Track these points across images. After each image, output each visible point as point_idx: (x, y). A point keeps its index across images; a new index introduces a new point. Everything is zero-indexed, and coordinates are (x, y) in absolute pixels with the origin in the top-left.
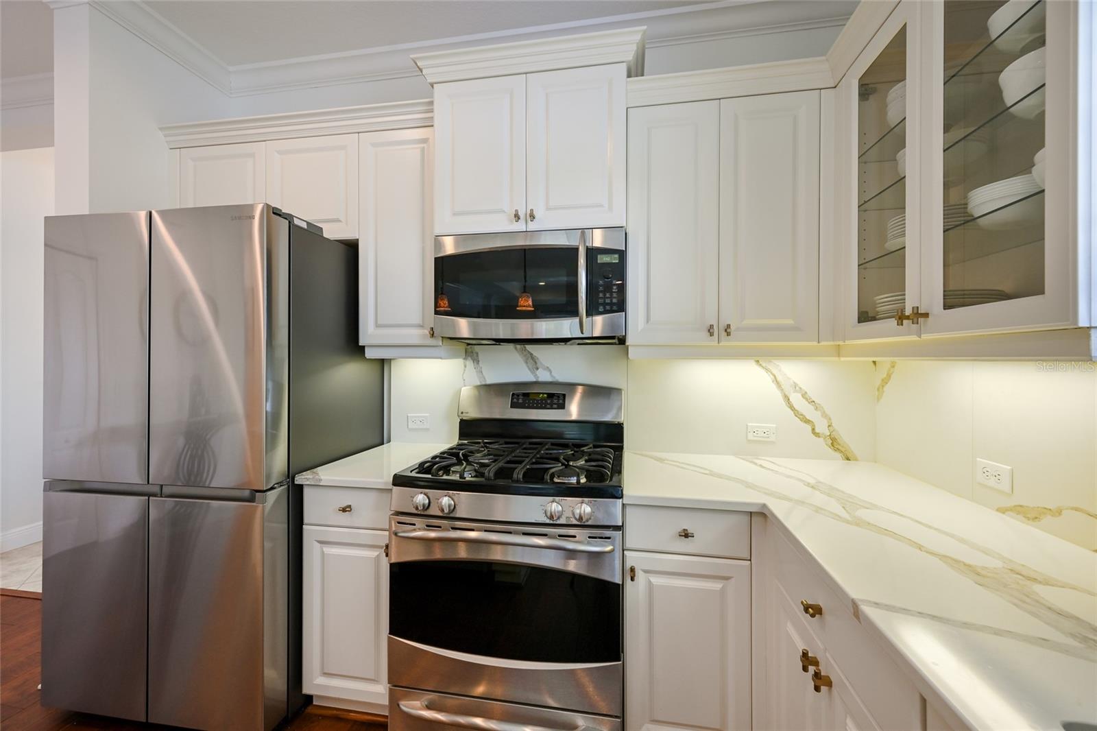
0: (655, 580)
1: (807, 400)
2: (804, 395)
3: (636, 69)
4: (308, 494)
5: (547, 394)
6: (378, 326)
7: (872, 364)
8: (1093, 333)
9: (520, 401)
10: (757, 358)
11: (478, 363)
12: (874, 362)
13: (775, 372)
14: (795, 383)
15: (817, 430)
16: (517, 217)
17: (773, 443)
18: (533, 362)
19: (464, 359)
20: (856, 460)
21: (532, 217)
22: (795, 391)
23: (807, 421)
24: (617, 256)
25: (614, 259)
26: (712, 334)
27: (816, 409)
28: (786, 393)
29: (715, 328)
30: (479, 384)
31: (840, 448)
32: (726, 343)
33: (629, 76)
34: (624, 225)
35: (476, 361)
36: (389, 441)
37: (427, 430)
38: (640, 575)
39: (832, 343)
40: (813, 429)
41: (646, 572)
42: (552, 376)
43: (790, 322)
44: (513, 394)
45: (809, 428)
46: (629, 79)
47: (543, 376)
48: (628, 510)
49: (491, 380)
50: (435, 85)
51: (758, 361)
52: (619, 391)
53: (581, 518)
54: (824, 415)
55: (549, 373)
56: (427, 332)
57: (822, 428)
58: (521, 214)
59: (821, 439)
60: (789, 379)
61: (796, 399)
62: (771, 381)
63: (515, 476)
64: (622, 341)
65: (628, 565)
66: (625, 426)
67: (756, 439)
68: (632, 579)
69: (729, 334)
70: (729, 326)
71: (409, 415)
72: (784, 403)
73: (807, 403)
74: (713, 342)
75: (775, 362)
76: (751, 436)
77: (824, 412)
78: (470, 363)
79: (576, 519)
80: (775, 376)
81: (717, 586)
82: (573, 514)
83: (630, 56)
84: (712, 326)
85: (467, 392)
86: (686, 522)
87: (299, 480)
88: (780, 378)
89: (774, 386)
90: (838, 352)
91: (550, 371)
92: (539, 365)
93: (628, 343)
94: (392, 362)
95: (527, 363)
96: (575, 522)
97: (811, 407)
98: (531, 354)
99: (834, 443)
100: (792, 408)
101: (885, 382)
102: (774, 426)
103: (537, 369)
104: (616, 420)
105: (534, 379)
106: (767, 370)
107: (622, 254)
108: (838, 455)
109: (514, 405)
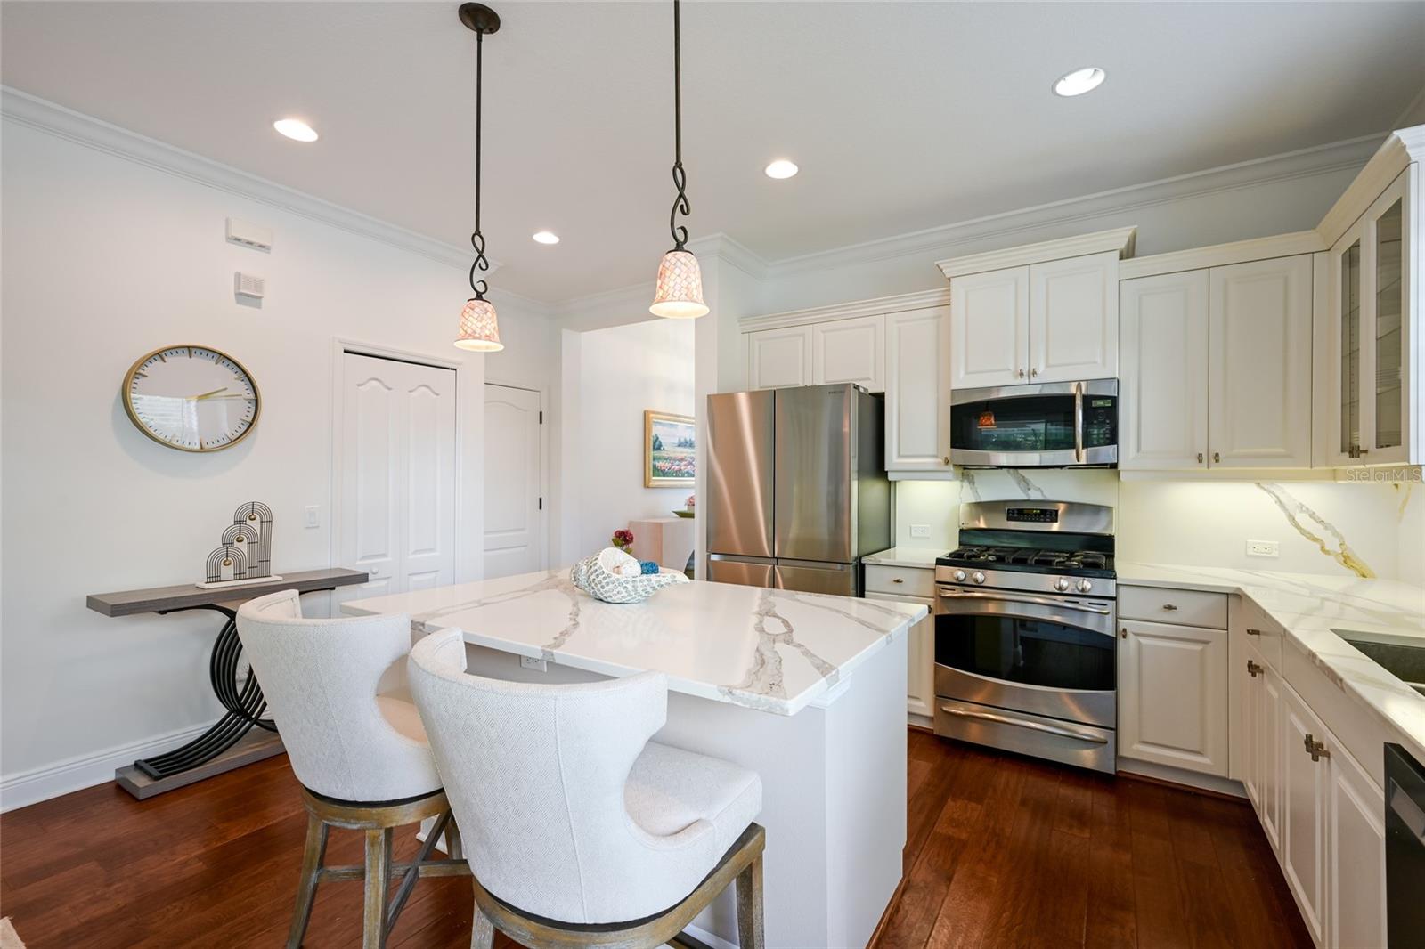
0: (1144, 641)
1: (1315, 520)
2: (1312, 515)
3: (1128, 253)
4: (868, 570)
5: (1041, 510)
6: (899, 456)
7: (1394, 487)
8: (1423, 468)
9: (1016, 515)
10: (1259, 481)
11: (974, 483)
12: (1396, 485)
13: (1278, 493)
14: (1301, 504)
15: (1327, 548)
16: (1021, 374)
17: (1275, 558)
18: (1026, 485)
19: (962, 481)
20: (1373, 576)
21: (1034, 373)
22: (1302, 511)
23: (1316, 540)
24: (1109, 401)
25: (1108, 404)
26: (1200, 461)
27: (1326, 528)
28: (1291, 513)
29: (1204, 456)
30: (974, 501)
31: (1354, 565)
32: (1215, 468)
33: (1121, 258)
34: (1117, 376)
35: (972, 482)
36: (894, 546)
37: (928, 538)
38: (1130, 635)
39: (1325, 468)
40: (1322, 548)
41: (1136, 634)
42: (1042, 494)
43: (1282, 450)
44: (1009, 510)
45: (1318, 546)
46: (1122, 261)
47: (1035, 495)
48: (1121, 589)
49: (985, 498)
50: (952, 279)
51: (1258, 484)
52: (1109, 509)
53: (1083, 590)
54: (1335, 534)
55: (1040, 493)
56: (941, 461)
57: (1332, 544)
58: (1025, 372)
59: (1331, 557)
60: (1294, 500)
61: (1302, 519)
62: (1274, 502)
63: (1029, 562)
64: (1114, 466)
65: (1121, 629)
66: (1116, 539)
67: (1255, 554)
68: (1124, 637)
69: (1217, 461)
70: (1217, 455)
71: (913, 526)
72: (1289, 523)
73: (1315, 522)
74: (1203, 468)
75: (1280, 484)
76: (1250, 552)
77: (1336, 531)
78: (966, 484)
79: (1078, 590)
80: (1278, 498)
81: (1198, 647)
82: (1077, 587)
83: (1122, 246)
84: (1200, 455)
85: (963, 508)
86: (1170, 599)
87: (864, 560)
88: (1283, 499)
89: (1277, 506)
90: (1334, 476)
91: (1042, 492)
92: (1030, 487)
93: (1120, 467)
94: (897, 484)
95: (1019, 484)
96: (1078, 593)
97: (1320, 527)
98: (1024, 477)
99: (1346, 560)
100: (1297, 526)
101: (1404, 503)
102: (1277, 543)
103: (1029, 489)
104: (1107, 533)
105: (1026, 498)
106: (1269, 492)
107: (1114, 400)
108: (1352, 572)
109: (1009, 519)
